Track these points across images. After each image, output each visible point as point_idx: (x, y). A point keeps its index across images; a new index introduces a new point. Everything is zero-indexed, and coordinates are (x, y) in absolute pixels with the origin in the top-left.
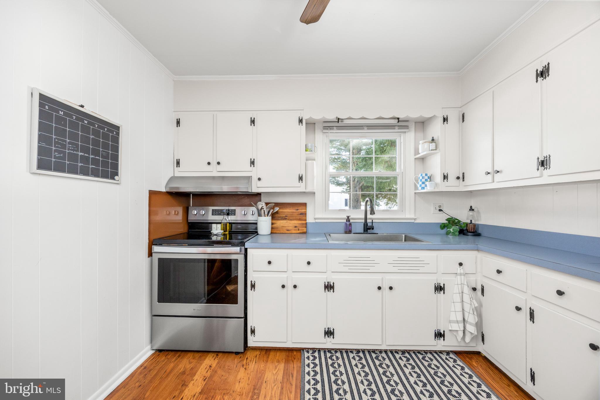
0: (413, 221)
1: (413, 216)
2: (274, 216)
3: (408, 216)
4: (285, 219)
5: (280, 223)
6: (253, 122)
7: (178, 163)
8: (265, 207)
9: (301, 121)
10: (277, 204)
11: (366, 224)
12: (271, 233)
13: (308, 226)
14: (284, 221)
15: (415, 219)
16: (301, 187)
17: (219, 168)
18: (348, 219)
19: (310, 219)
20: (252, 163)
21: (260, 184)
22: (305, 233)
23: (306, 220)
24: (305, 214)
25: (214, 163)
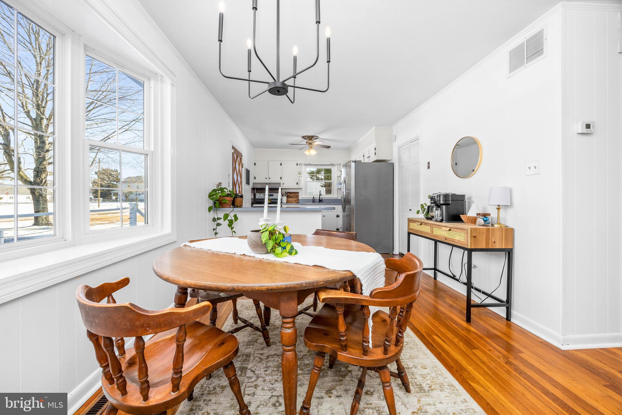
0: (336, 198)
1: (337, 197)
2: (288, 197)
3: (335, 197)
4: (291, 198)
5: (290, 199)
6: (281, 164)
7: (255, 178)
8: (285, 193)
9: (297, 164)
10: (289, 192)
11: (320, 199)
12: (287, 203)
13: (300, 200)
14: (291, 199)
15: (337, 198)
16: (297, 187)
17: (270, 180)
18: (314, 198)
19: (300, 198)
20: (281, 178)
21: (283, 185)
22: (298, 203)
23: (298, 198)
24: (298, 196)
25: (268, 178)
